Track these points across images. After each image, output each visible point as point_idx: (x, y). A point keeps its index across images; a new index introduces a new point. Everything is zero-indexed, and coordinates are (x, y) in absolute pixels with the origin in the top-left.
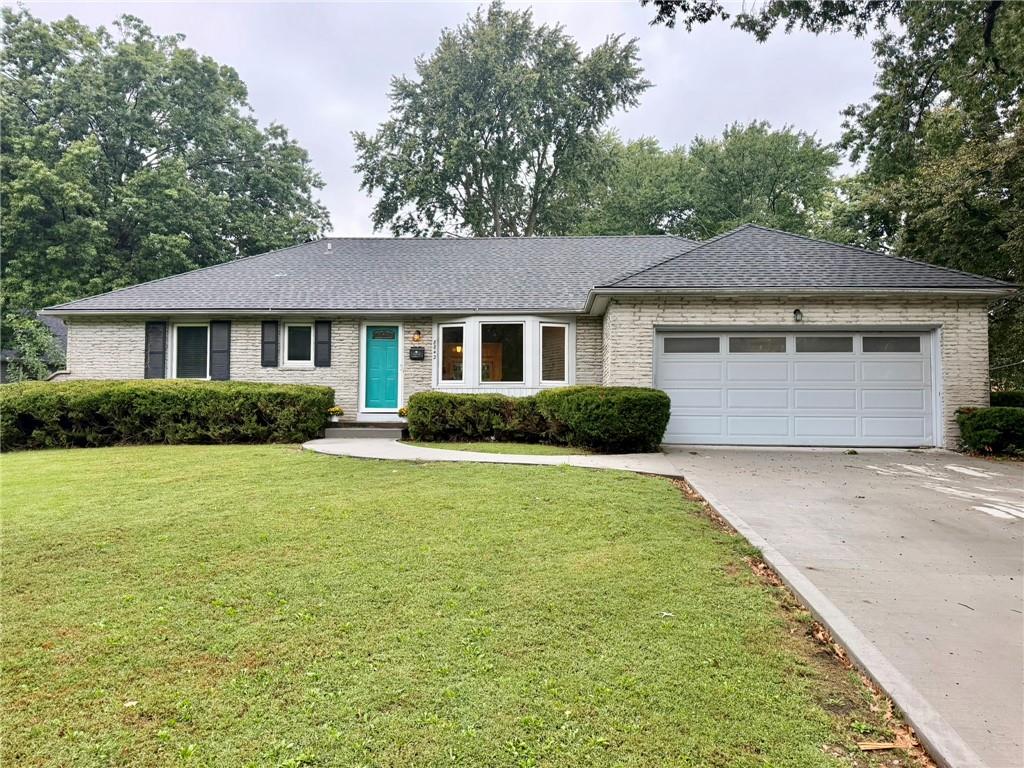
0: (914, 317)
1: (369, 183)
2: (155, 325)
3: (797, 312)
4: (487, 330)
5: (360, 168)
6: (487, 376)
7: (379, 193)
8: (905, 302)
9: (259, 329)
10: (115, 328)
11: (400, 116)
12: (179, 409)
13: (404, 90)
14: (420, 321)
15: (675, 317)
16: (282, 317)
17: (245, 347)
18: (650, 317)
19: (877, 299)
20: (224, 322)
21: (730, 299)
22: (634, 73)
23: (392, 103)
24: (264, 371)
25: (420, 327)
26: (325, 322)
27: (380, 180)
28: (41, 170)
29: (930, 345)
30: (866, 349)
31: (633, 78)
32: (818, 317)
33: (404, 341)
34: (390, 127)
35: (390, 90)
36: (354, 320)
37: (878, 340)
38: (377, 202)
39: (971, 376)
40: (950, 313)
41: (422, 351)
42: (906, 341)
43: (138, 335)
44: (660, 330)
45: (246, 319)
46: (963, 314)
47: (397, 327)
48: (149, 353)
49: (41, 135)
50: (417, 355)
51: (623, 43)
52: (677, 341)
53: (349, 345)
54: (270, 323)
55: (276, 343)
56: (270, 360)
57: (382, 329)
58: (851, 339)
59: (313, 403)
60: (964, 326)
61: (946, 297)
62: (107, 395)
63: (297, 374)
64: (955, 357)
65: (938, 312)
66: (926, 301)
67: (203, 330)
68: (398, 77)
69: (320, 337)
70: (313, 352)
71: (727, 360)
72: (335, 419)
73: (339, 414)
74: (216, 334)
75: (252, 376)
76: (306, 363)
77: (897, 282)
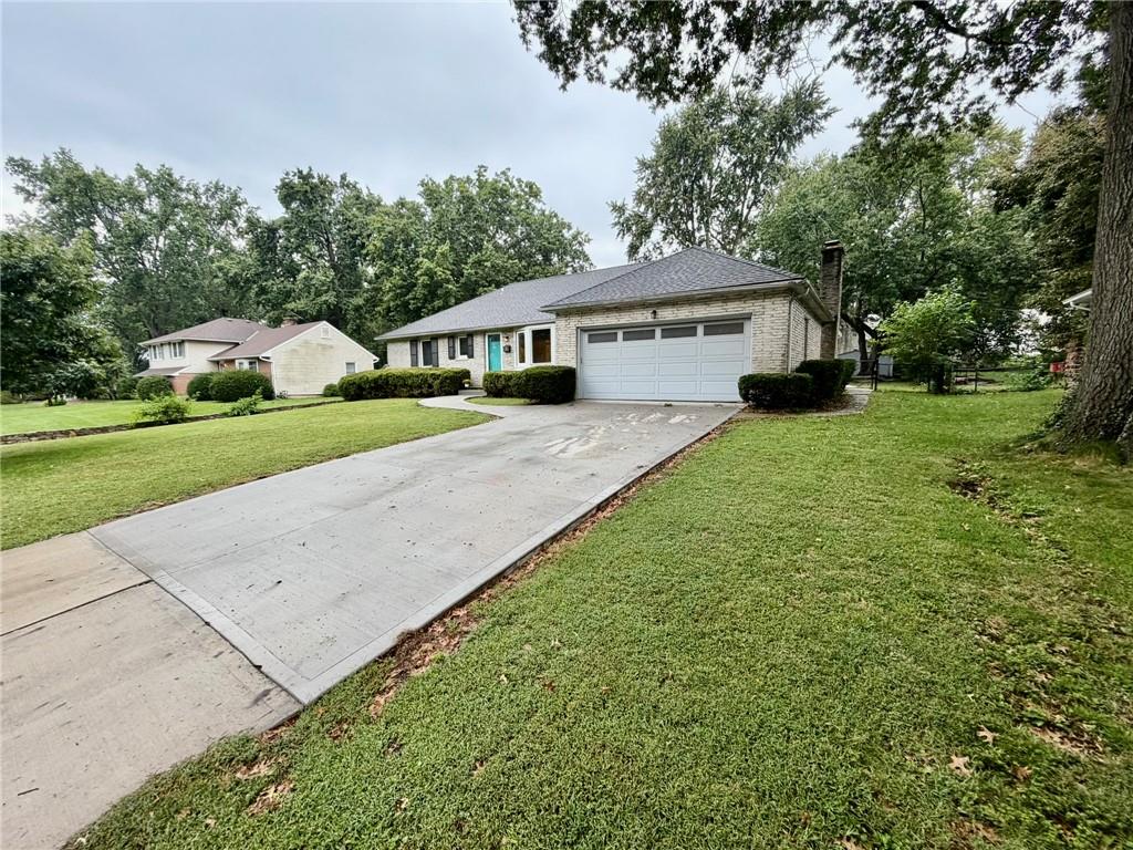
0: (733, 309)
1: (622, 233)
2: (414, 341)
3: (655, 312)
4: (535, 333)
5: (616, 224)
6: (535, 361)
7: (628, 239)
8: (725, 297)
9: (446, 340)
10: (399, 344)
11: (643, 183)
12: (401, 382)
13: (644, 165)
14: (509, 330)
15: (588, 321)
16: (456, 333)
17: (443, 346)
18: (574, 322)
19: (707, 298)
20: (436, 338)
21: (616, 307)
22: (819, 105)
23: (636, 176)
24: (450, 361)
25: (508, 334)
26: (471, 335)
27: (629, 229)
28: (427, 263)
29: (749, 327)
30: (705, 334)
31: (821, 108)
32: (667, 314)
33: (503, 343)
34: (638, 193)
35: (636, 167)
36: (483, 332)
37: (715, 327)
38: (628, 244)
39: (771, 350)
40: (758, 303)
41: (510, 347)
42: (734, 326)
43: (408, 346)
44: (584, 330)
45: (443, 336)
46: (768, 303)
47: (499, 335)
48: (412, 355)
49: (430, 244)
50: (508, 350)
51: (809, 82)
52: (600, 335)
53: (479, 344)
54: (451, 336)
55: (454, 347)
56: (452, 357)
57: (493, 335)
58: (696, 327)
59: (446, 378)
60: (769, 312)
61: (755, 291)
63: (461, 363)
64: (760, 336)
65: (749, 303)
66: (741, 296)
67: (429, 342)
68: (641, 157)
69: (470, 342)
70: (467, 350)
71: (621, 346)
72: (466, 386)
73: (469, 383)
74: (434, 344)
75: (447, 363)
76: (466, 357)
77: (725, 284)
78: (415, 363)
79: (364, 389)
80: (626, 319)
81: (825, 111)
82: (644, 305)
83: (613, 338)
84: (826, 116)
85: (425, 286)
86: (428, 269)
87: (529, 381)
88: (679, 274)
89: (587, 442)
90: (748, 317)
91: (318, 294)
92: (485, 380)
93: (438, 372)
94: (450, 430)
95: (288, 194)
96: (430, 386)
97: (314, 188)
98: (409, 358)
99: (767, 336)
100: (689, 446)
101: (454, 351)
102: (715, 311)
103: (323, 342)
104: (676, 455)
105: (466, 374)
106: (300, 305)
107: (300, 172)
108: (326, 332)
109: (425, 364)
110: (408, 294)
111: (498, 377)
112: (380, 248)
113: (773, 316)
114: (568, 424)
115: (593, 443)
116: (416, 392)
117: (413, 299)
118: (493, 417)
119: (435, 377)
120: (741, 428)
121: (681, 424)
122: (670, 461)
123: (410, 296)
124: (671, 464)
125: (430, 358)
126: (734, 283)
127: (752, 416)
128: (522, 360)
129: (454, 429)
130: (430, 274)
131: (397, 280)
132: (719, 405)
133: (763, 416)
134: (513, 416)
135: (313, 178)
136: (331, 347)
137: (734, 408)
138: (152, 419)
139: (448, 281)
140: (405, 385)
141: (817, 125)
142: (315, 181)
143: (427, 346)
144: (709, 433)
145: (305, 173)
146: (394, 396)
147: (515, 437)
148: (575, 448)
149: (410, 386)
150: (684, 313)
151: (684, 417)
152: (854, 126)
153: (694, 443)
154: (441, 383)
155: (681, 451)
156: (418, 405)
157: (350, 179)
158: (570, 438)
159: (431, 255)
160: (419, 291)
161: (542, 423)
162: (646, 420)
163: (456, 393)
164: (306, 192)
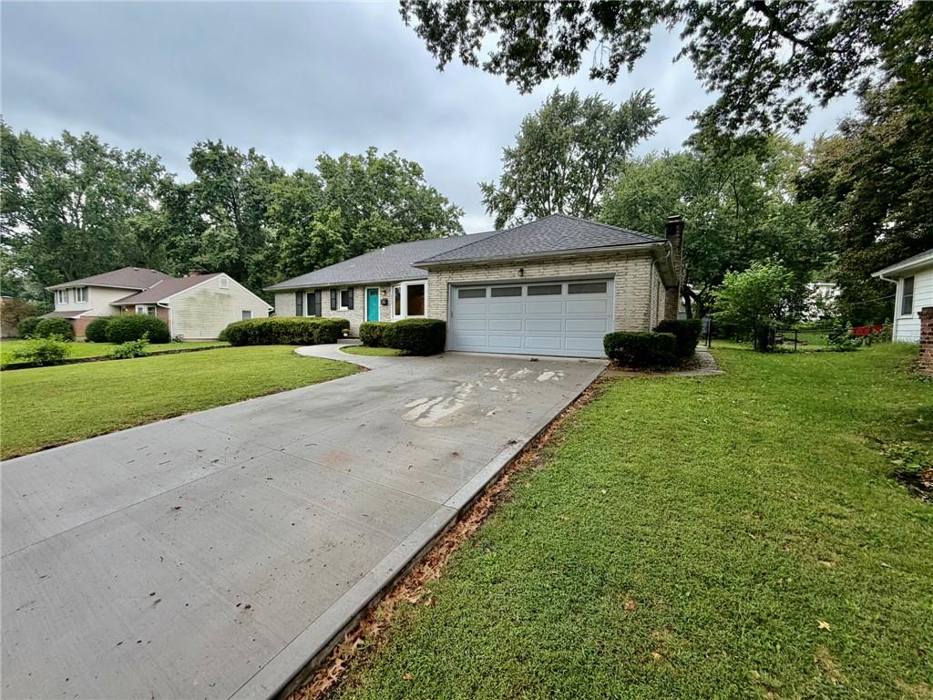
0: (597, 269)
1: (491, 209)
2: (299, 292)
3: (522, 270)
4: (410, 288)
5: (485, 202)
6: (409, 314)
7: (496, 214)
8: (589, 258)
9: (329, 293)
10: (287, 295)
11: (509, 169)
13: (509, 154)
14: (386, 285)
15: (459, 278)
16: (338, 287)
17: (326, 299)
18: (446, 278)
19: (571, 258)
20: (319, 290)
21: (486, 265)
22: (652, 114)
23: (503, 164)
24: (332, 312)
25: (385, 289)
26: (352, 288)
27: (497, 206)
28: (320, 226)
29: (611, 287)
30: (570, 293)
32: (534, 273)
33: (380, 297)
34: (504, 177)
35: (503, 156)
36: (362, 286)
37: (579, 286)
38: (495, 218)
39: (634, 309)
40: (621, 264)
41: (387, 301)
42: (597, 285)
43: (293, 297)
44: (454, 286)
45: (326, 289)
46: (631, 264)
47: (377, 289)
48: (297, 305)
49: (323, 210)
50: (385, 303)
52: (469, 291)
53: (359, 297)
54: (333, 289)
55: (336, 299)
56: (334, 308)
57: (372, 289)
58: (561, 286)
59: (326, 327)
60: (631, 273)
61: (618, 253)
62: (265, 324)
63: (342, 313)
64: (623, 296)
65: (613, 264)
66: (604, 257)
67: (313, 294)
68: (507, 148)
69: (350, 296)
70: (348, 303)
71: (489, 302)
72: (345, 335)
73: (348, 332)
74: (317, 296)
75: (328, 314)
76: (346, 308)
77: (590, 245)
78: (299, 312)
79: (250, 336)
80: (494, 276)
81: (655, 118)
82: (511, 263)
83: (482, 294)
84: (656, 123)
85: (318, 246)
86: (321, 230)
87: (400, 332)
88: (545, 236)
89: (452, 403)
90: (611, 277)
91: (222, 249)
92: (361, 330)
93: (318, 322)
94: (311, 383)
95: (199, 162)
96: (311, 335)
97: (222, 158)
98: (294, 308)
99: (630, 296)
100: (564, 411)
101: (336, 303)
102: (580, 270)
103: (222, 292)
104: (551, 423)
105: (346, 324)
106: (205, 258)
107: (211, 144)
108: (224, 282)
109: (309, 314)
110: (302, 252)
111: (374, 328)
112: (279, 211)
113: (635, 276)
114: (435, 379)
115: (459, 405)
116: (297, 340)
117: (307, 257)
118: (360, 368)
119: (315, 326)
120: (614, 389)
121: (550, 381)
122: (546, 431)
123: (305, 254)
124: (546, 437)
125: (314, 309)
126: (598, 244)
127: (621, 374)
128: (398, 313)
129: (315, 382)
130: (322, 235)
131: (293, 240)
132: (583, 362)
133: (632, 375)
134: (382, 367)
135: (223, 149)
136: (229, 296)
137: (600, 365)
138: (26, 361)
139: (339, 242)
140: (287, 334)
141: (649, 130)
142: (225, 152)
143: (311, 297)
144: (581, 395)
145: (215, 144)
146: (277, 343)
147: (376, 394)
148: (439, 412)
149: (293, 334)
150: (549, 272)
151: (552, 373)
152: (693, 118)
153: (568, 408)
154: (321, 332)
155: (556, 419)
156: (293, 353)
157: (258, 153)
158: (435, 398)
159: (324, 220)
160: (313, 250)
161: (409, 378)
162: (514, 376)
163: (335, 342)
164: (215, 160)
